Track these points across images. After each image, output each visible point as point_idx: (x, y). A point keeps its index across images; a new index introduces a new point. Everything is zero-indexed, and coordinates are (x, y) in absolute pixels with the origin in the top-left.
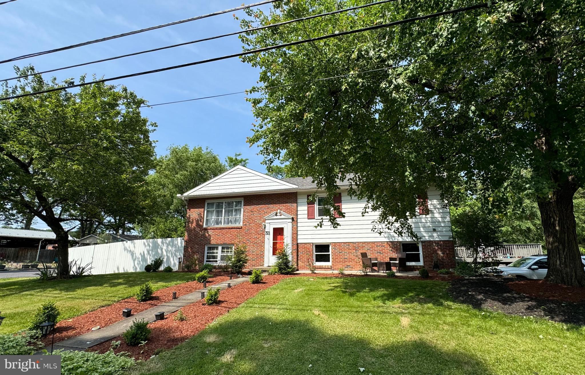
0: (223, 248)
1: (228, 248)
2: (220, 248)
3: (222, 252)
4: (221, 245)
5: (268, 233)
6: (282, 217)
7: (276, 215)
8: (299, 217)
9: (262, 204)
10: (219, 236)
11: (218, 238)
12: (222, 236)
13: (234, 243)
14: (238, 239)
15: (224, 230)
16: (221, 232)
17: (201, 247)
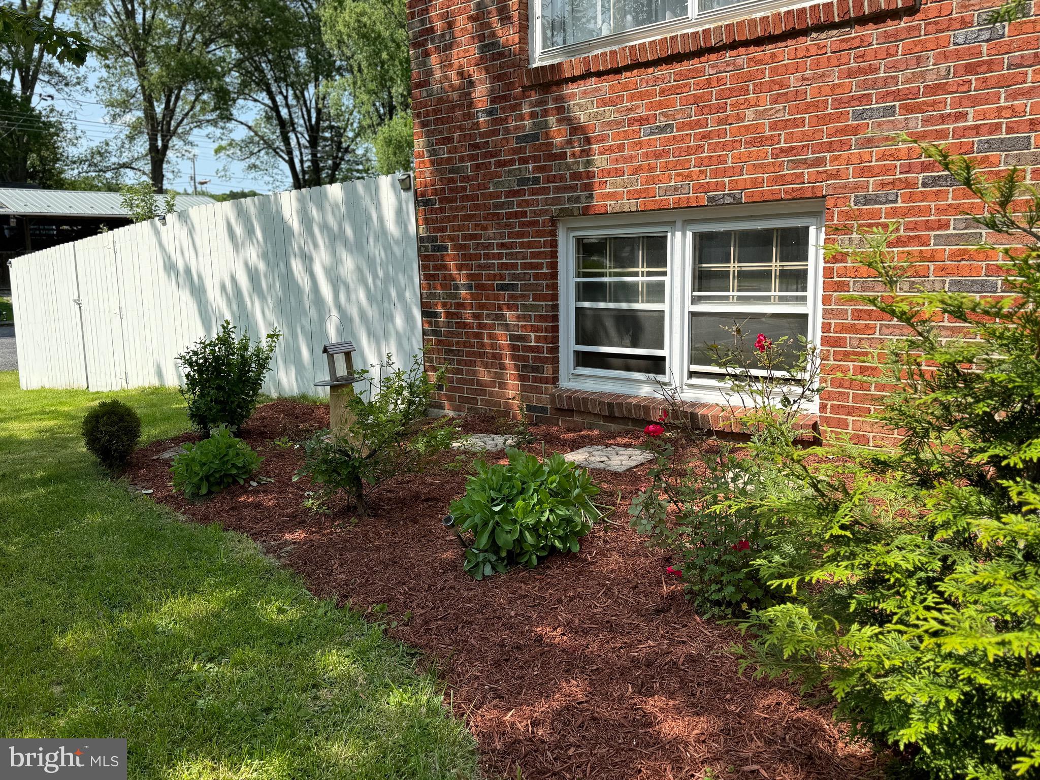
0: (705, 247)
2: (680, 246)
3: (702, 282)
10: (662, 130)
11: (659, 155)
12: (692, 125)
13: (825, 187)
14: (869, 142)
15: (708, 65)
16: (676, 90)
17: (529, 245)
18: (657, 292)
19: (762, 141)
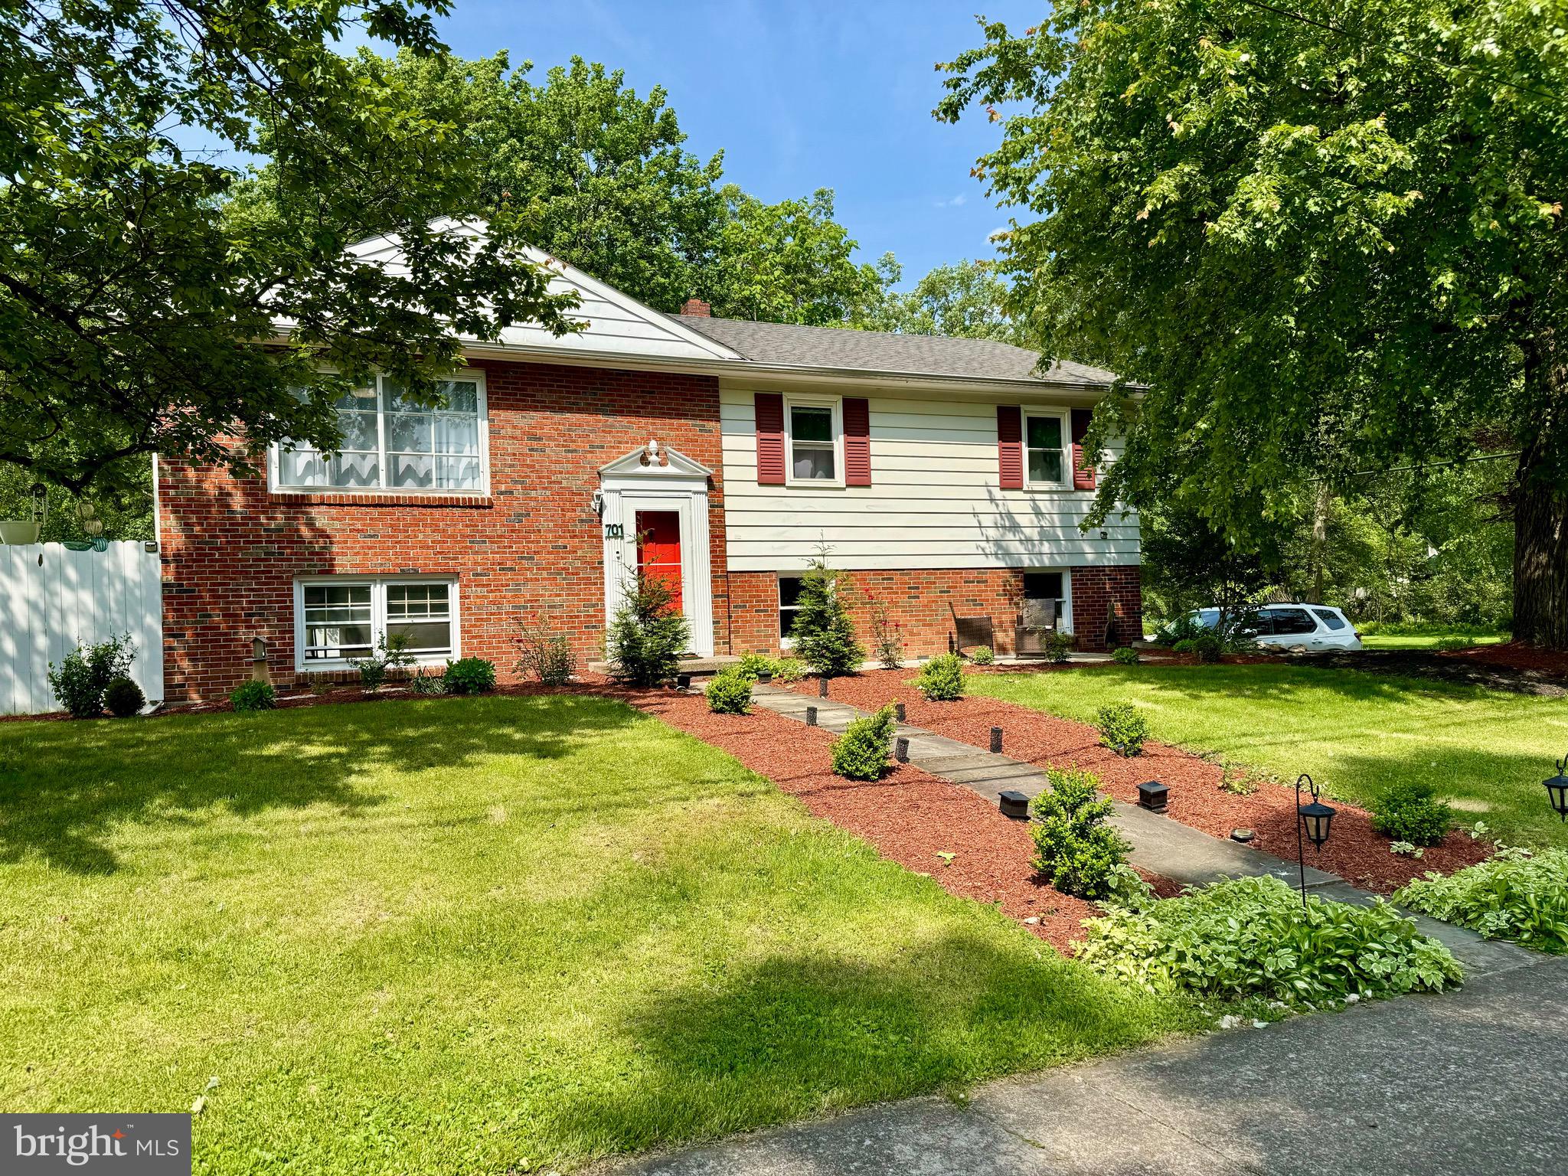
0: (393, 593)
1: (417, 592)
2: (379, 594)
3: (391, 609)
4: (383, 577)
5: (617, 531)
6: (670, 469)
7: (644, 460)
8: (728, 473)
9: (580, 411)
10: (371, 536)
11: (370, 548)
12: (390, 537)
13: (459, 569)
14: (477, 553)
15: (397, 511)
16: (380, 520)
17: (275, 590)
18: (366, 614)
19: (428, 548)
